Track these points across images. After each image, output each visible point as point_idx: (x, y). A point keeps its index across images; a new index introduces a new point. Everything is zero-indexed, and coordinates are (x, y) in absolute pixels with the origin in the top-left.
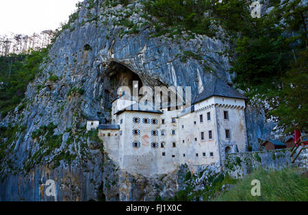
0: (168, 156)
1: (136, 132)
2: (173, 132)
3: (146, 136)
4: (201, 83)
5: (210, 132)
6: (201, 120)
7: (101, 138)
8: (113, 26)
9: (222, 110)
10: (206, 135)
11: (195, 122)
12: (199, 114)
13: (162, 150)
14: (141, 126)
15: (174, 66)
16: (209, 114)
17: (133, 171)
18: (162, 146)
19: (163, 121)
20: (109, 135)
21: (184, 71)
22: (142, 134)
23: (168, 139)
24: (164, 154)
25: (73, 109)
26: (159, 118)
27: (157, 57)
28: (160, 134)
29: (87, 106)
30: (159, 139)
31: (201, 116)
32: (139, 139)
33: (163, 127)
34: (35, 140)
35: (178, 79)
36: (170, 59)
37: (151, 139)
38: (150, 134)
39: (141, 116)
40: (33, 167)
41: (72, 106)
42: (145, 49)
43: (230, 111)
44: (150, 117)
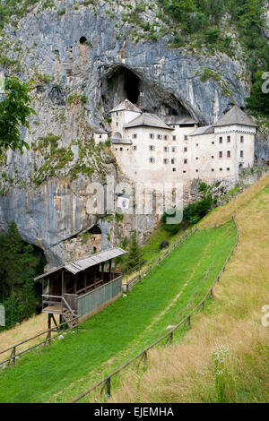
0: (179, 172)
1: (151, 148)
2: (186, 150)
3: (159, 152)
4: (217, 104)
5: (229, 152)
6: (221, 142)
7: (114, 152)
8: (122, 22)
9: (240, 135)
10: (225, 154)
11: (213, 143)
12: (219, 136)
13: (173, 166)
14: (155, 142)
15: (193, 83)
16: (229, 137)
18: (173, 161)
19: (174, 138)
20: (121, 149)
21: (202, 90)
22: (156, 149)
23: (179, 156)
24: (174, 170)
25: (77, 120)
26: (170, 135)
27: (175, 70)
28: (171, 150)
29: (90, 116)
30: (170, 156)
31: (221, 138)
32: (154, 154)
33: (174, 144)
34: (37, 152)
35: (195, 97)
36: (190, 75)
37: (163, 155)
38: (162, 150)
39: (156, 132)
40: (45, 179)
41: (76, 116)
42: (163, 59)
43: (245, 136)
44: (163, 133)
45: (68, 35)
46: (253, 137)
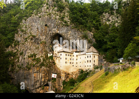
0: (75, 66)
2: (77, 59)
5: (90, 61)
6: (88, 57)
7: (54, 60)
9: (94, 55)
10: (89, 61)
11: (85, 58)
12: (87, 56)
13: (73, 65)
14: (67, 57)
15: (79, 39)
16: (90, 56)
17: (65, 70)
18: (73, 63)
20: (56, 59)
22: (68, 59)
23: (75, 61)
24: (73, 66)
26: (72, 55)
27: (74, 35)
28: (72, 59)
29: (47, 48)
30: (72, 61)
31: (88, 56)
32: (67, 61)
33: (73, 57)
34: (29, 59)
36: (78, 37)
37: (70, 61)
38: (69, 59)
39: (68, 54)
41: (43, 48)
42: (70, 32)
43: (95, 56)
44: (70, 54)
45: (42, 24)
46: (98, 56)
